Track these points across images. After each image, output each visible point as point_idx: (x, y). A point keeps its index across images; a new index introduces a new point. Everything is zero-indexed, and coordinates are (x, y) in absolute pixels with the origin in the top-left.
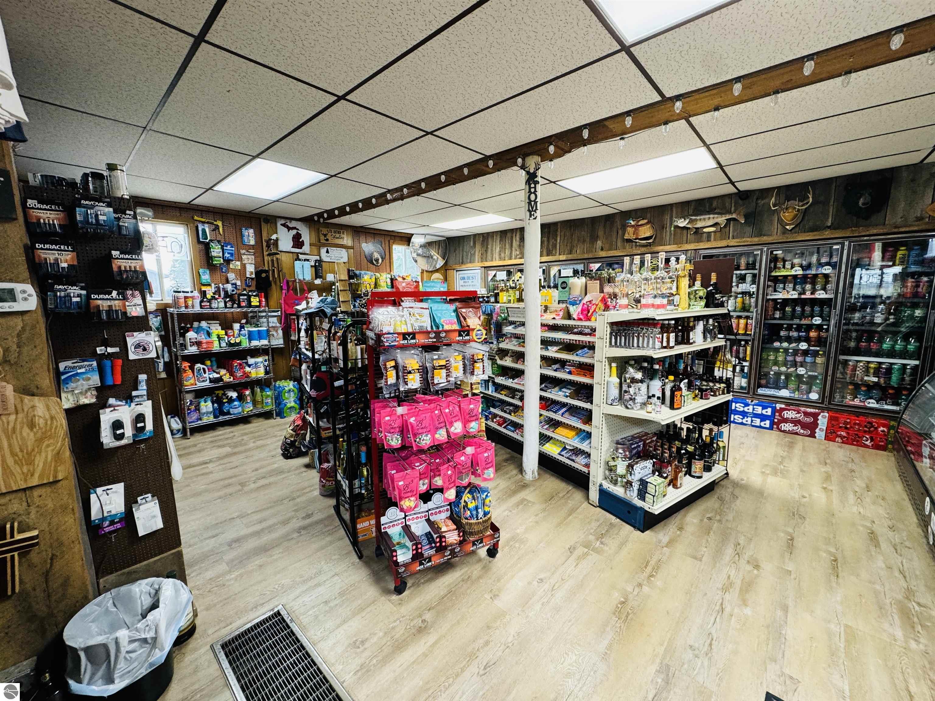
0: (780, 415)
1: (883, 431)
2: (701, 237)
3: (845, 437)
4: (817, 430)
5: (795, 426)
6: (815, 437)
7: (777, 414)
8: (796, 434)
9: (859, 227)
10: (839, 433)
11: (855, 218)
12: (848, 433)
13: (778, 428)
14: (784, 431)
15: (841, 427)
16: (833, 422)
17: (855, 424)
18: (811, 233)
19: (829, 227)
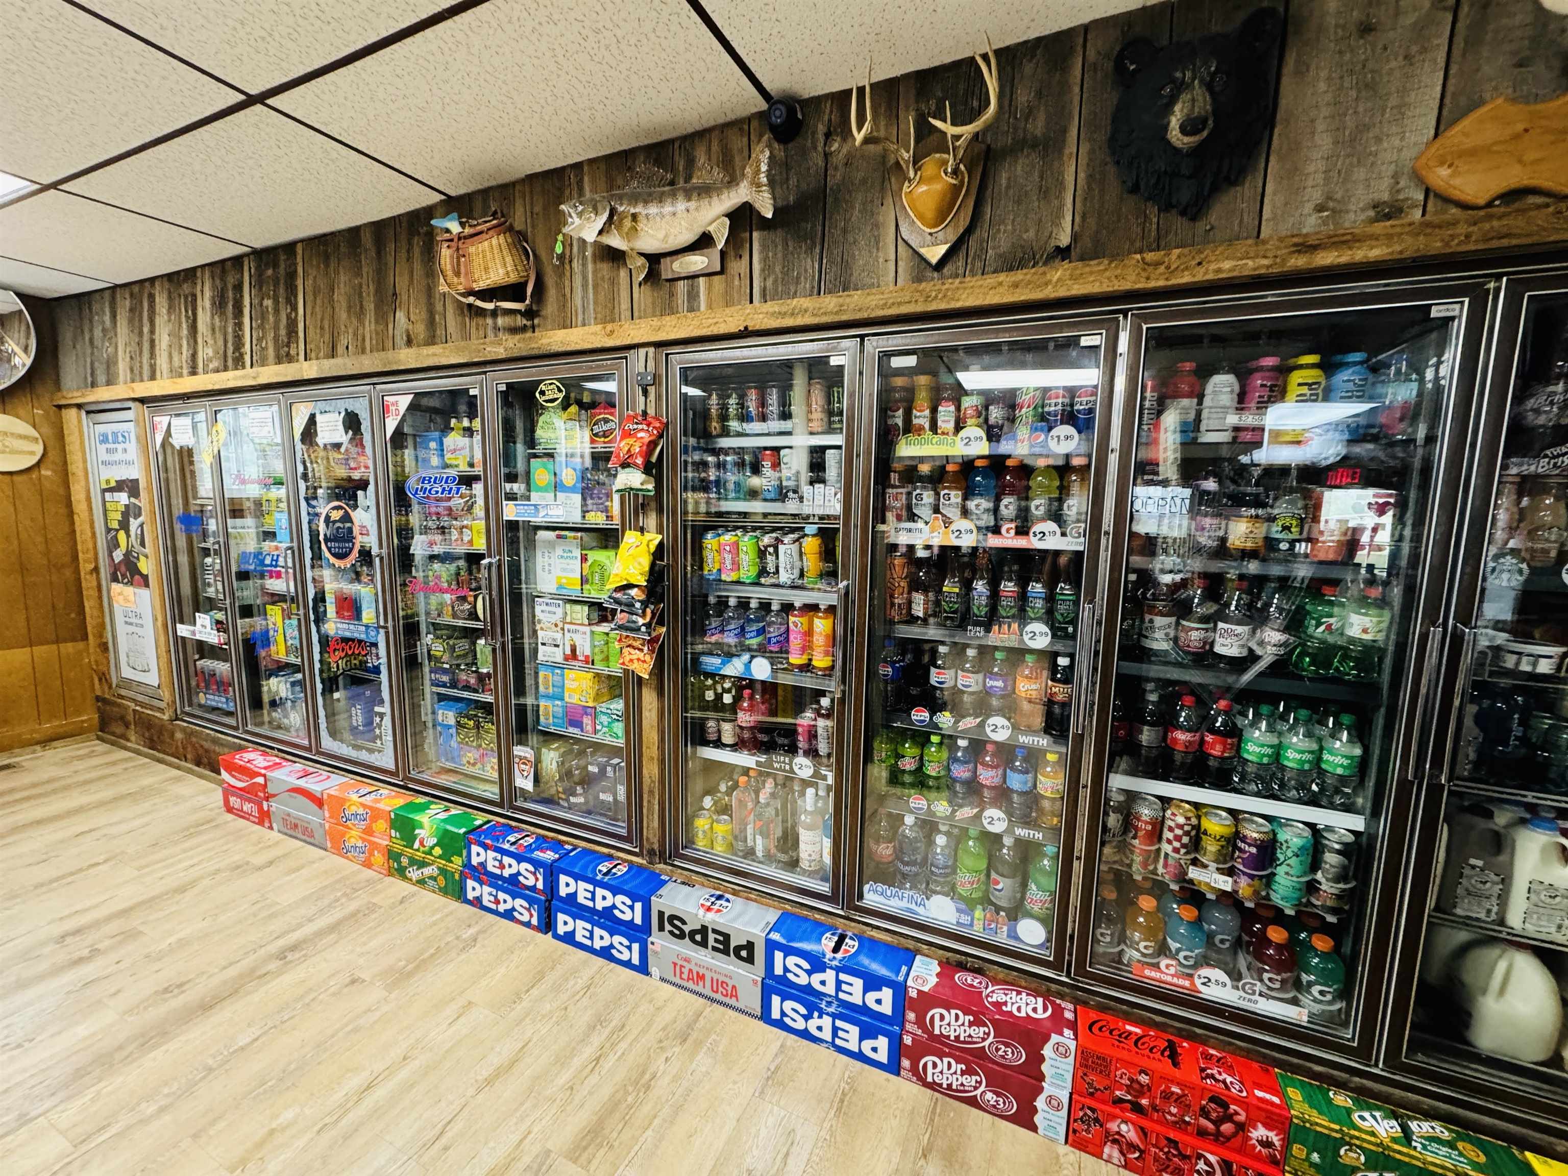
0: (920, 1022)
1: (1267, 1144)
2: (672, 295)
3: (1132, 1147)
4: (1040, 1103)
5: (969, 1072)
6: (1034, 1128)
7: (911, 1016)
8: (973, 1102)
9: (1169, 248)
10: (1113, 1126)
11: (1152, 211)
12: (1143, 1132)
13: (914, 1070)
14: (933, 1086)
15: (1121, 1101)
16: (1092, 1077)
17: (1167, 1096)
18: (1002, 277)
19: (1063, 253)
